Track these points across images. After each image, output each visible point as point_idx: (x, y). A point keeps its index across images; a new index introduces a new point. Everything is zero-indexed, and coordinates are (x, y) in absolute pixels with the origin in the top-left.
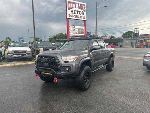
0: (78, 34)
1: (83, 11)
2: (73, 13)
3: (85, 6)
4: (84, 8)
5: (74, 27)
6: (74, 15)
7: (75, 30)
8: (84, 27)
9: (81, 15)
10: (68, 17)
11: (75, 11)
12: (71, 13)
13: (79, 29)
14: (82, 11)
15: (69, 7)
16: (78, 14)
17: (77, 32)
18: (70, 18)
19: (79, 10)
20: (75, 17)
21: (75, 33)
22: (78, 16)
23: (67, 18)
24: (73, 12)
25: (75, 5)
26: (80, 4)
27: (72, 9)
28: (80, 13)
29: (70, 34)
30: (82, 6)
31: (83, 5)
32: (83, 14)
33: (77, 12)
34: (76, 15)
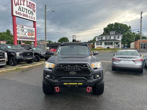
0: (28, 36)
1: (33, 11)
2: (21, 11)
3: (35, 6)
4: (34, 8)
5: (23, 27)
6: (22, 13)
7: (23, 30)
8: (34, 29)
9: (31, 15)
10: (14, 14)
11: (23, 9)
12: (19, 10)
13: (28, 30)
14: (31, 10)
15: (16, 3)
16: (26, 13)
17: (27, 34)
18: (18, 15)
19: (28, 9)
20: (23, 16)
21: (24, 34)
22: (27, 15)
23: (13, 16)
24: (20, 9)
25: (24, 2)
26: (30, 3)
27: (20, 5)
28: (30, 13)
29: (17, 35)
30: (31, 5)
31: (33, 4)
32: (33, 14)
33: (25, 10)
34: (25, 13)
